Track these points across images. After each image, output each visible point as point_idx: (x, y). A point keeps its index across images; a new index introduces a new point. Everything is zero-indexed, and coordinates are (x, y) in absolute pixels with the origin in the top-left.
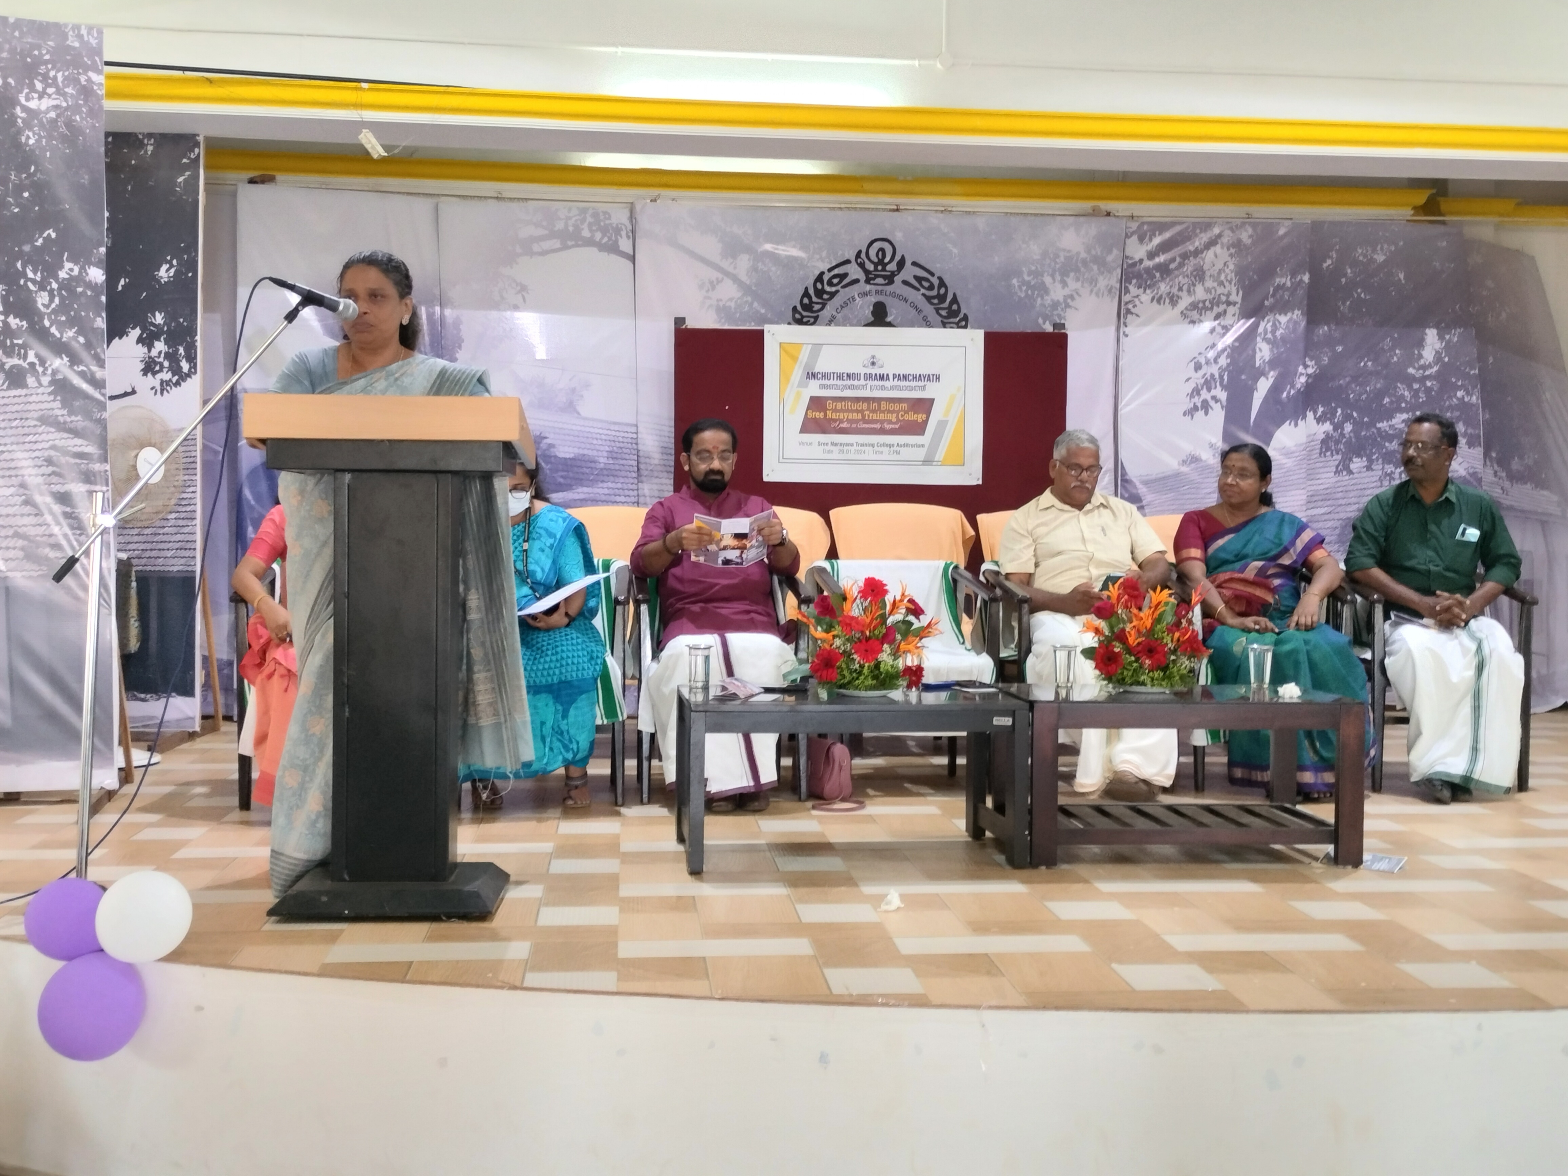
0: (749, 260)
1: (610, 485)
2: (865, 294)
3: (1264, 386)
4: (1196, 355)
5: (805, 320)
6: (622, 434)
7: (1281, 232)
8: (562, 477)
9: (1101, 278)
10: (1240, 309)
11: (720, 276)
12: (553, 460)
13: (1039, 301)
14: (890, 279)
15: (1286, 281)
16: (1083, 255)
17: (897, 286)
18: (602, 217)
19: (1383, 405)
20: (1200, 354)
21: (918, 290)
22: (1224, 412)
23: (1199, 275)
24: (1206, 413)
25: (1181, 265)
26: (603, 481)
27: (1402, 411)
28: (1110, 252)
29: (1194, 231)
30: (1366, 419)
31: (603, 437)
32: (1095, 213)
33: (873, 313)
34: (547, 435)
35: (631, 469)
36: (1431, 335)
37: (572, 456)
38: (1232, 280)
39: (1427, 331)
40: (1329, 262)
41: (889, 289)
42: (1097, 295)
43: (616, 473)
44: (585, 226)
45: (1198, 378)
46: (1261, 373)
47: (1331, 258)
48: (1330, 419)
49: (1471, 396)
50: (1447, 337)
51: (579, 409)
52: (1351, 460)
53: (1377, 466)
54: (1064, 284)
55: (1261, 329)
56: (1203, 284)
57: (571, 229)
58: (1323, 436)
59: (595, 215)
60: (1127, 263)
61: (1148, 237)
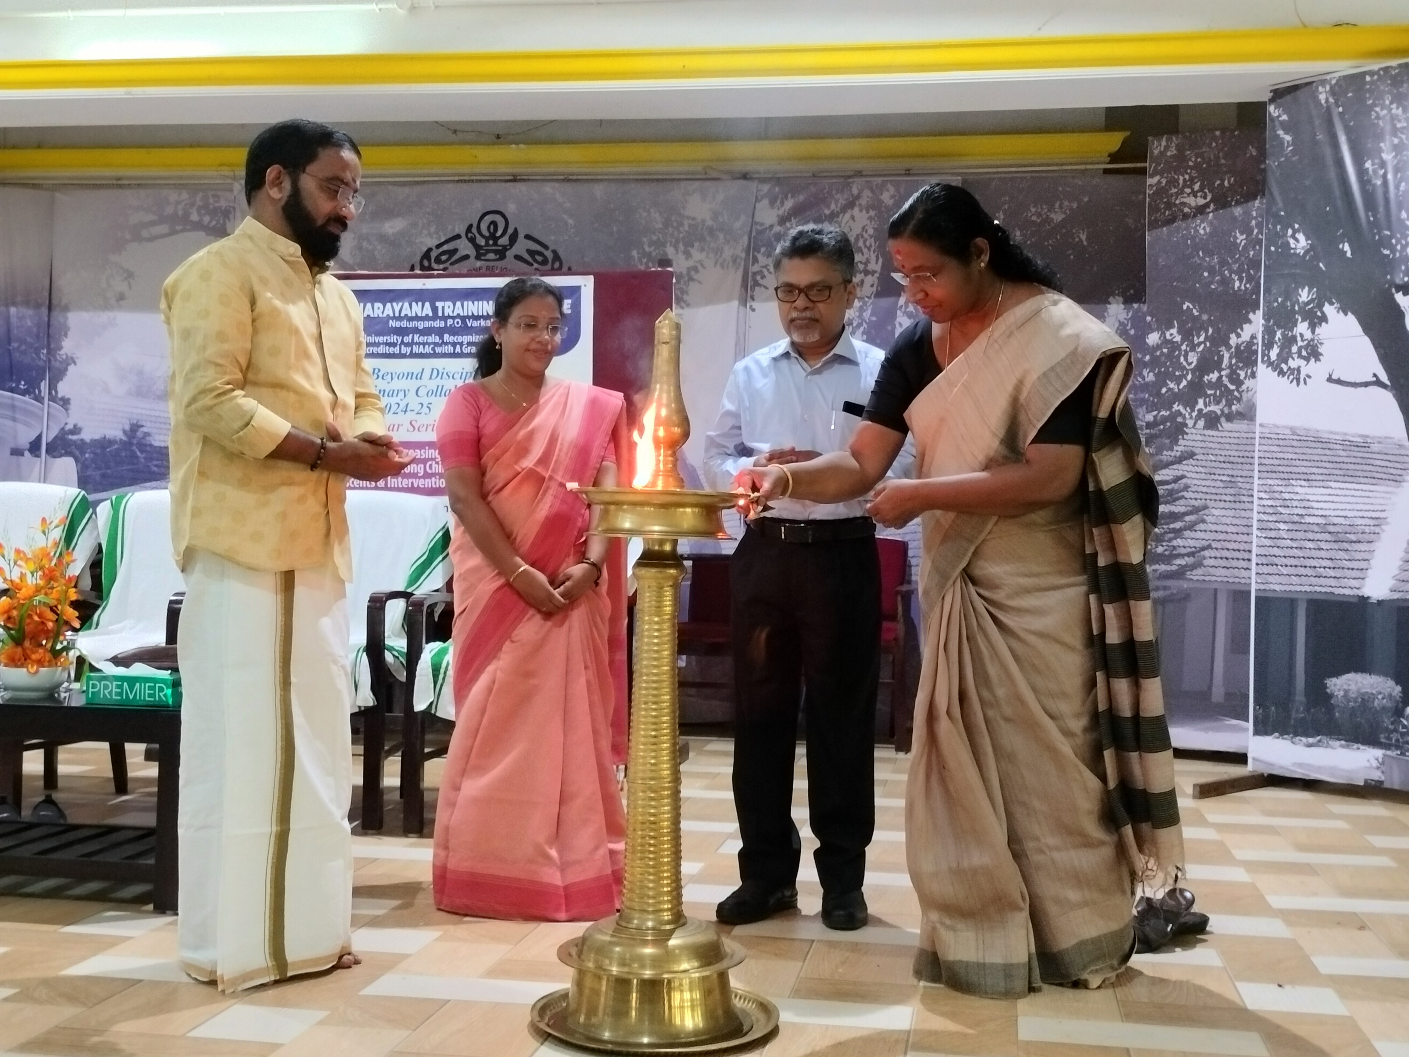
0: (354, 239)
9: (726, 248)
10: (879, 278)
12: (148, 449)
14: (502, 254)
16: (710, 223)
17: (509, 262)
18: (211, 200)
21: (532, 265)
28: (738, 218)
34: (144, 423)
36: (1116, 304)
39: (1112, 299)
41: (499, 264)
42: (722, 266)
44: (194, 210)
54: (688, 255)
57: (180, 213)
59: (205, 198)
60: (756, 230)
61: (779, 201)
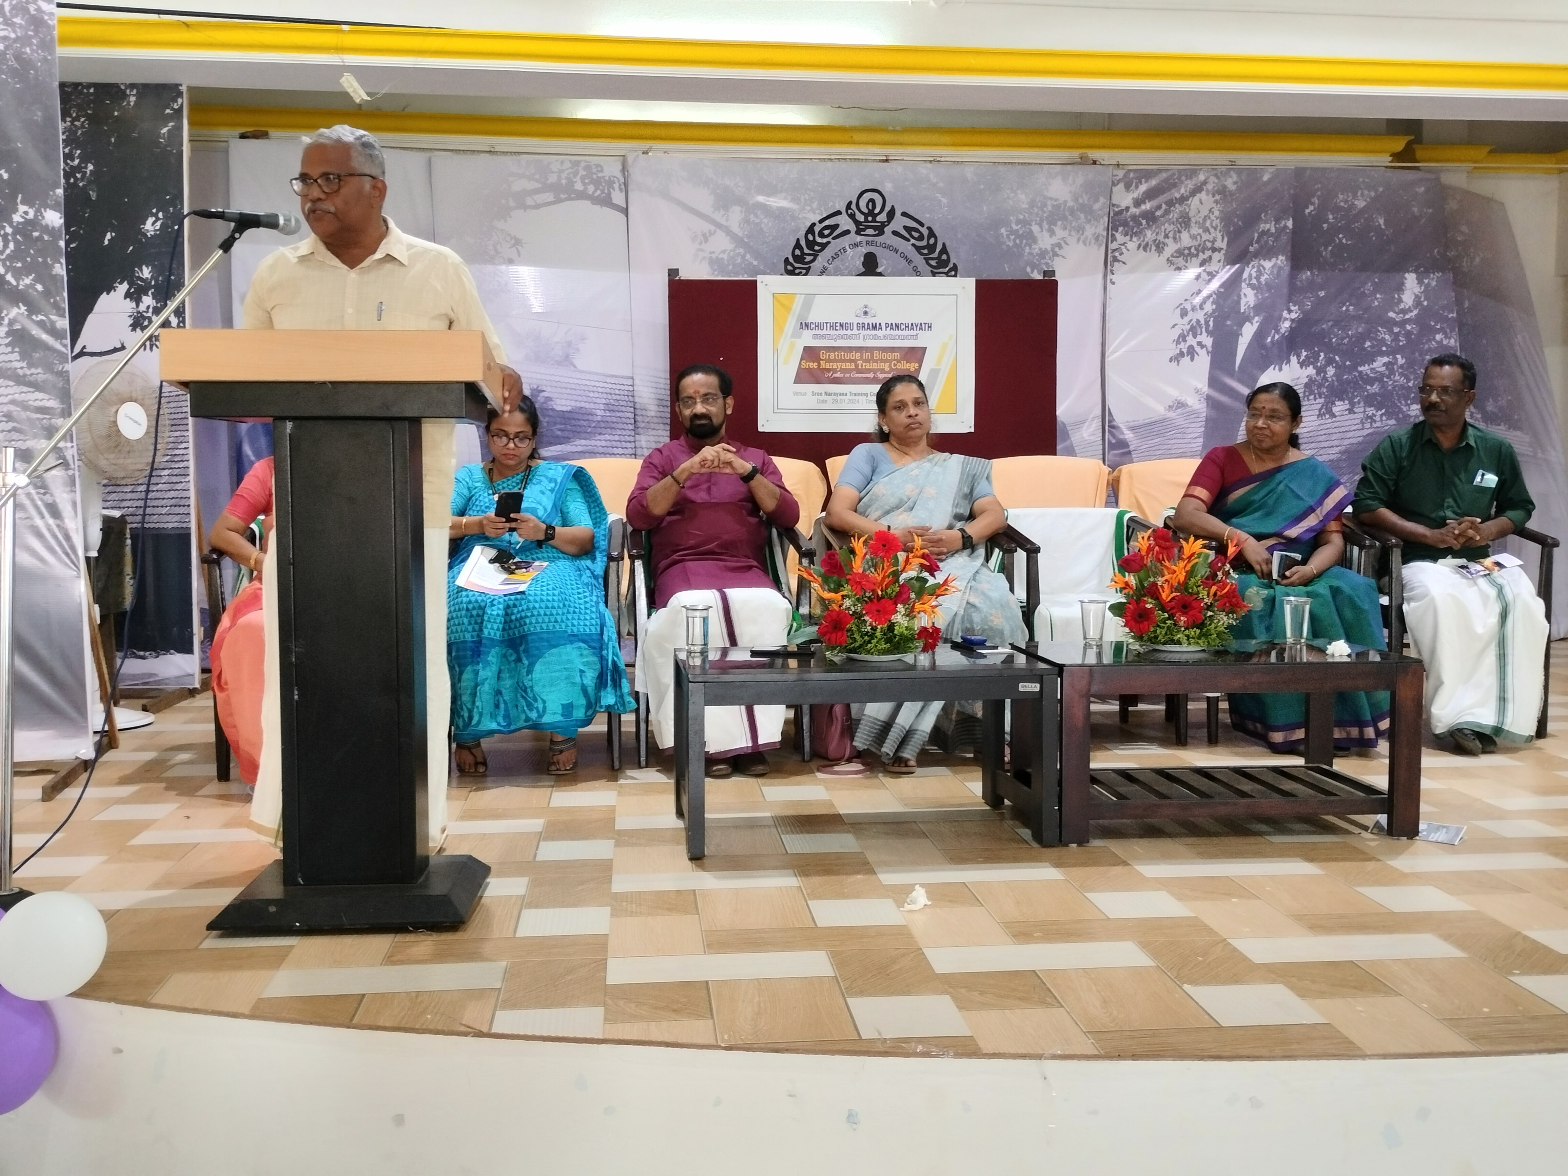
0: (741, 212)
1: (607, 437)
2: (856, 245)
3: (1248, 331)
4: (1182, 301)
5: (797, 271)
6: (619, 387)
7: (1266, 178)
8: (560, 430)
9: (1088, 227)
10: (1225, 255)
11: (713, 228)
12: (551, 413)
13: (1027, 250)
14: (880, 230)
15: (1270, 227)
16: (1070, 204)
17: (888, 237)
18: (594, 170)
19: (1365, 349)
20: (1186, 300)
21: (909, 240)
22: (1209, 358)
23: (1185, 221)
24: (1192, 359)
25: (1167, 212)
26: (600, 434)
27: (1382, 354)
28: (1097, 200)
29: (1179, 178)
30: (1348, 363)
31: (600, 390)
32: (1084, 161)
33: (864, 264)
34: (544, 389)
35: (628, 421)
36: (1411, 279)
37: (569, 409)
38: (1217, 226)
39: (1407, 275)
40: (1311, 208)
41: (879, 239)
42: (1085, 243)
43: (613, 425)
44: (578, 179)
45: (1184, 325)
46: (1248, 319)
47: (1313, 204)
48: (1312, 363)
49: (1450, 339)
50: (1426, 281)
51: (576, 362)
52: (1333, 403)
53: (1359, 409)
54: (1052, 233)
55: (1245, 275)
56: (1189, 231)
57: (564, 182)
58: (1306, 380)
59: (588, 168)
60: (1114, 211)
61: (1134, 185)
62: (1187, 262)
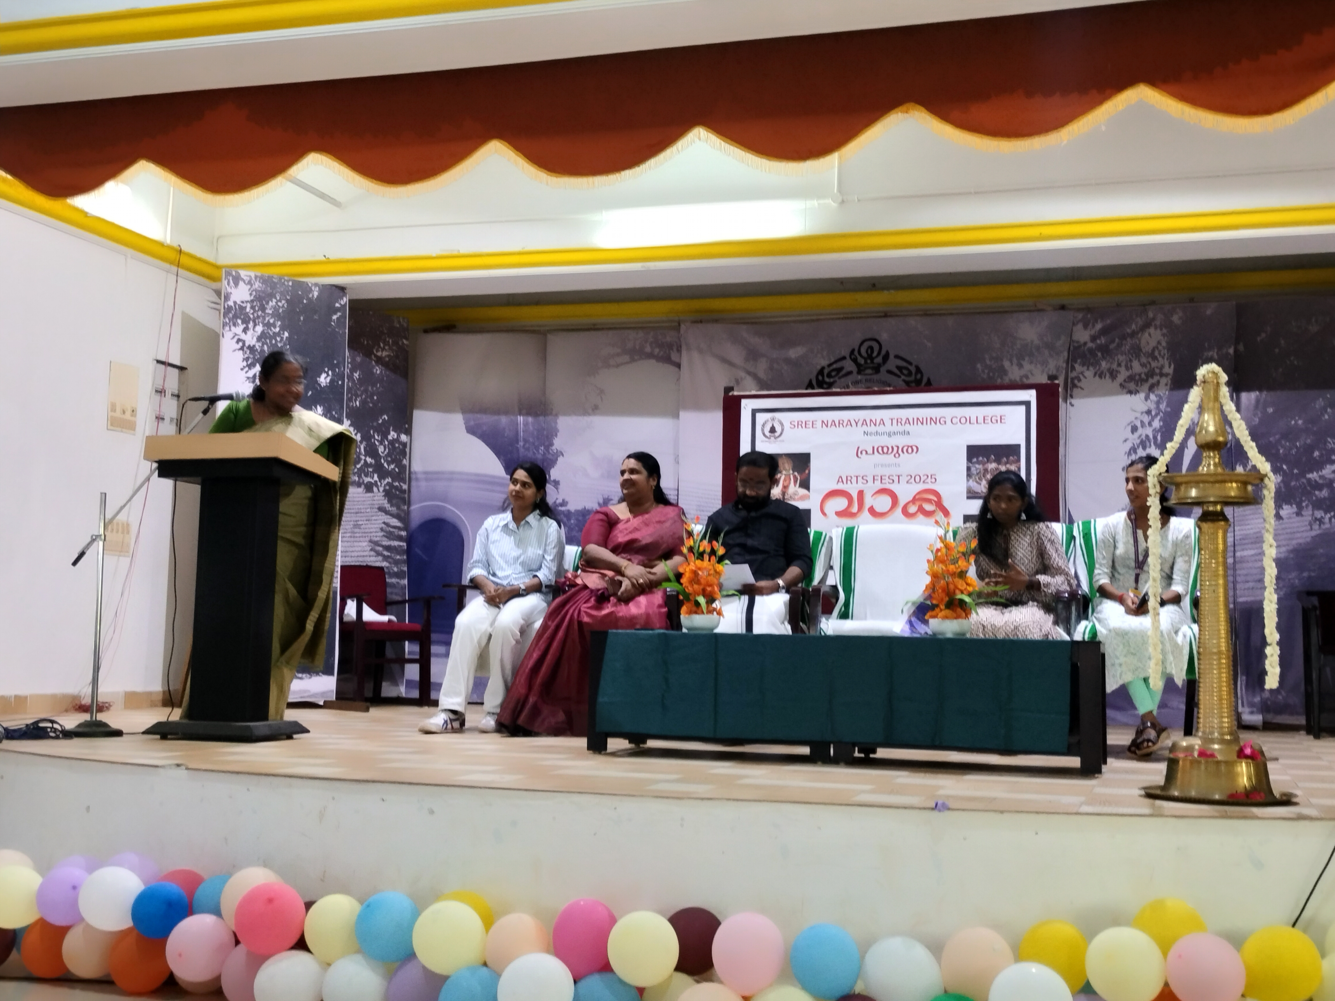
0: (766, 363)
2: (857, 382)
4: (1133, 419)
7: (1209, 313)
9: (1050, 361)
10: (1171, 380)
14: (877, 370)
15: (1213, 354)
16: (1037, 342)
17: (883, 375)
18: (660, 338)
19: (1313, 458)
21: (899, 377)
23: (1136, 351)
25: (1119, 346)
28: (1059, 338)
29: (1131, 316)
30: (1296, 471)
38: (1165, 354)
41: (875, 377)
44: (648, 344)
45: (1134, 439)
47: (1265, 331)
53: (1307, 512)
54: (1020, 366)
56: (1139, 361)
57: (638, 347)
59: (655, 336)
60: (1074, 346)
61: (1091, 324)
62: (1137, 385)
